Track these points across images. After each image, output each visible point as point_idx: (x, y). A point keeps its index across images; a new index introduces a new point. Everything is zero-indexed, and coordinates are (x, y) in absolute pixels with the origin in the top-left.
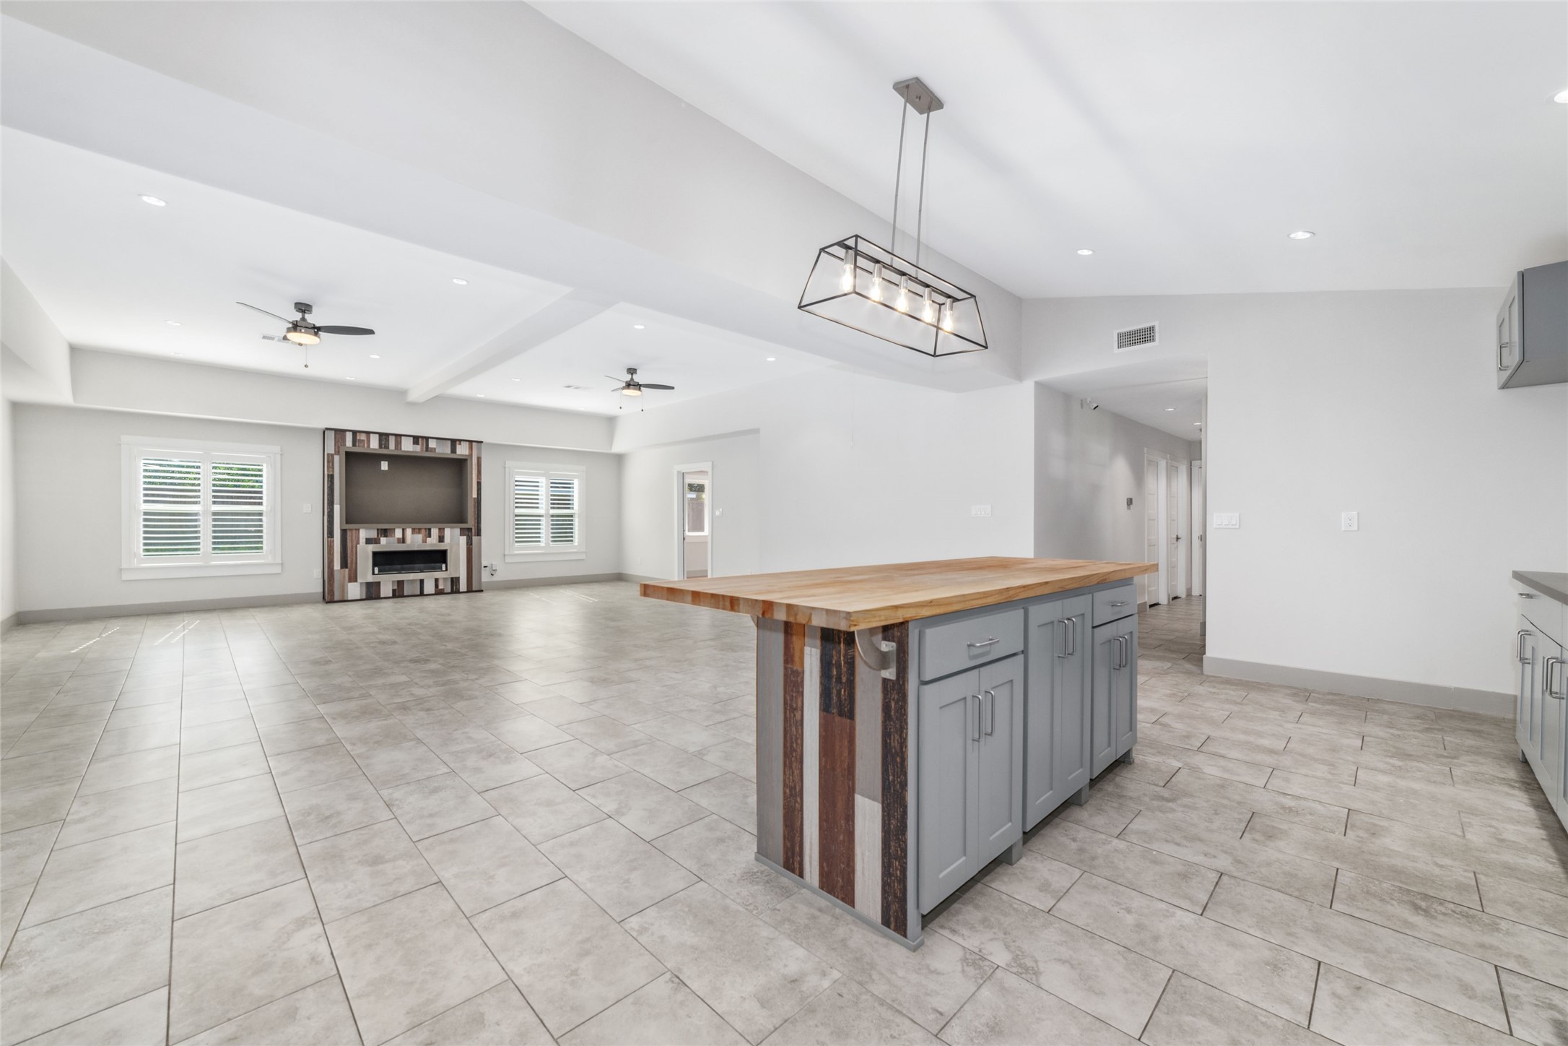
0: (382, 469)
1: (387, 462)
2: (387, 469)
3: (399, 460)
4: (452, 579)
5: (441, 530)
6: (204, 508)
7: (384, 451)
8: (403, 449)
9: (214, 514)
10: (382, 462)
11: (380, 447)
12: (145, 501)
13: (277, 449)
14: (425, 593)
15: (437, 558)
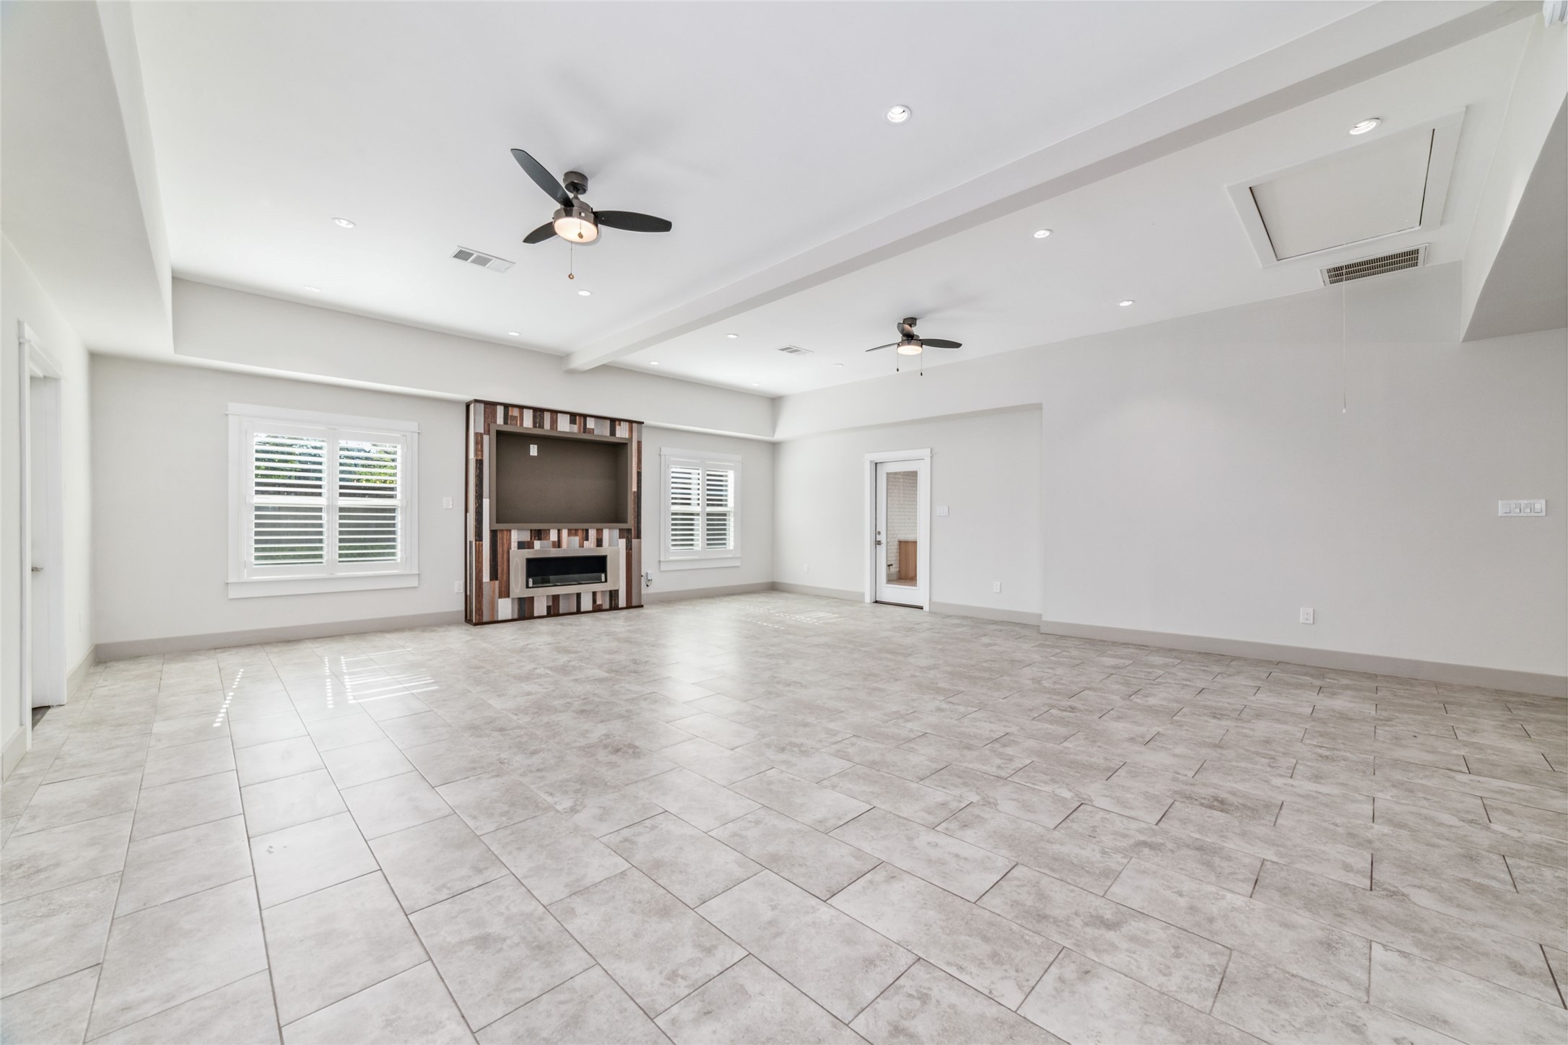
0: (531, 454)
1: (536, 446)
2: (536, 454)
3: (552, 443)
4: (611, 592)
5: (599, 531)
6: (329, 500)
7: (538, 431)
8: (559, 429)
9: (341, 510)
10: (531, 446)
11: (535, 426)
12: (258, 492)
13: (413, 426)
14: (582, 610)
15: (595, 566)
